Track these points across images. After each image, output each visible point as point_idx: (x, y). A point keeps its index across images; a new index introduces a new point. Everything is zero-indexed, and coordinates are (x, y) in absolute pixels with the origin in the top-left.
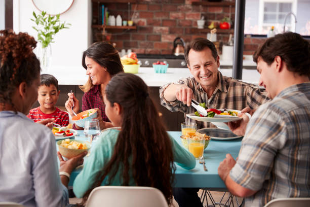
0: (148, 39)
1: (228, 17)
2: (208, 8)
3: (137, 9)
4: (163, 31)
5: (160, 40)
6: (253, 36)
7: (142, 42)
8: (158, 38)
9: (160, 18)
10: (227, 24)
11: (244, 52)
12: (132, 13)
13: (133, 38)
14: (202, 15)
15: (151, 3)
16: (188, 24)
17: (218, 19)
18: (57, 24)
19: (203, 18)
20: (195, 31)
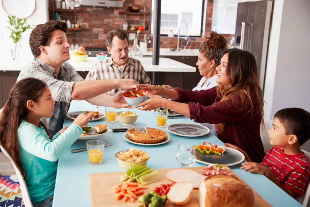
0: (89, 37)
1: (143, 22)
2: (130, 17)
3: (81, 16)
4: (100, 32)
5: (97, 38)
7: (85, 39)
8: (97, 36)
9: (97, 23)
10: (142, 27)
12: (78, 19)
13: (79, 37)
14: (126, 21)
15: (91, 12)
16: (116, 27)
17: (136, 24)
18: (24, 26)
19: (126, 23)
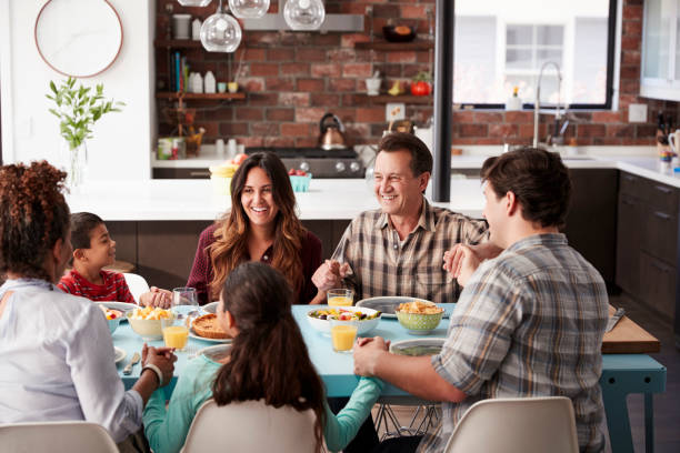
0: (269, 118)
1: (427, 70)
2: (388, 55)
3: (245, 59)
4: (299, 102)
5: (292, 119)
6: (477, 106)
7: (257, 124)
8: (289, 115)
9: (291, 76)
10: (426, 85)
12: (235, 67)
13: (238, 117)
14: (376, 68)
15: (274, 46)
16: (348, 86)
17: (407, 76)
18: (98, 103)
19: (377, 73)
20: (362, 99)
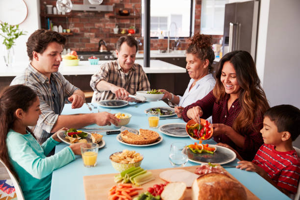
0: (81, 42)
1: (133, 26)
2: (120, 21)
3: (73, 21)
4: (91, 36)
5: (89, 42)
7: (77, 44)
8: (88, 40)
9: (88, 27)
10: (133, 30)
11: (151, 48)
12: (69, 24)
13: (71, 41)
14: (117, 25)
15: (82, 17)
16: (107, 31)
17: (127, 27)
18: (17, 32)
20: (112, 35)
